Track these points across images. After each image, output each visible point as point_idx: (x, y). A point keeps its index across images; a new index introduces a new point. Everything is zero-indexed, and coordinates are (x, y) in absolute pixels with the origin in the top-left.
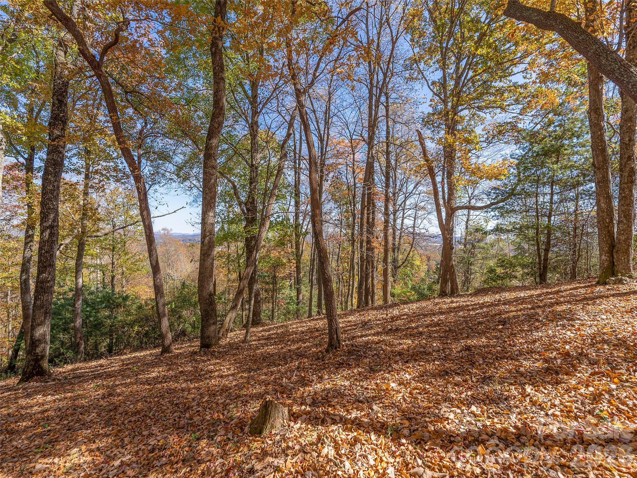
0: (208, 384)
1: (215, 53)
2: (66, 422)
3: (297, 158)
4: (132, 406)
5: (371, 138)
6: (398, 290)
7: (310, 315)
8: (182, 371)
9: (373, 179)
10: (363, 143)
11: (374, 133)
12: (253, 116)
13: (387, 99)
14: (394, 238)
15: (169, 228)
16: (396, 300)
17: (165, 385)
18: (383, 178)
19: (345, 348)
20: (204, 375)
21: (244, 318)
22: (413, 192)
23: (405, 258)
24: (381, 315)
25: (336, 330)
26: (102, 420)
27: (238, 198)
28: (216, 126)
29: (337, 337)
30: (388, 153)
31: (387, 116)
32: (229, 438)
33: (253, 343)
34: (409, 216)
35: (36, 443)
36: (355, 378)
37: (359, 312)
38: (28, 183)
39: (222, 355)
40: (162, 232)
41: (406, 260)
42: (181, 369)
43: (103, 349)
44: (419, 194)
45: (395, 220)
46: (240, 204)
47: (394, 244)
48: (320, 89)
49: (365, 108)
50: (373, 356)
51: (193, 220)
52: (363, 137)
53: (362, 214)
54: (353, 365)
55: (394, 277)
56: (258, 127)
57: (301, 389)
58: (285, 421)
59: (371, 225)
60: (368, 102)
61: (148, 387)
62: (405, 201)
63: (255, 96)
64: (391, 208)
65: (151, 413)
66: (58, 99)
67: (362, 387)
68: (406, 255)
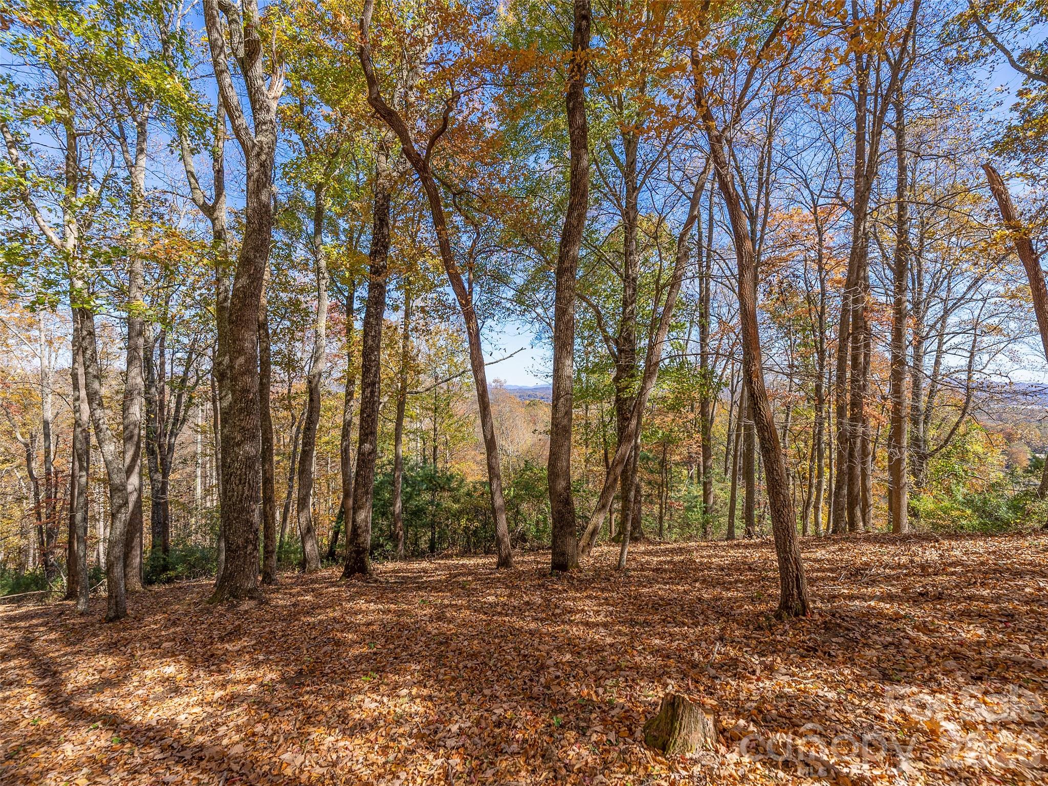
0: (568, 632)
1: (573, 109)
2: (392, 646)
3: (705, 254)
4: (466, 643)
5: (862, 196)
6: (926, 503)
7: (730, 536)
8: (528, 602)
9: (866, 278)
10: (841, 211)
11: (869, 189)
12: (629, 196)
13: (900, 113)
14: (916, 395)
15: (502, 379)
16: (924, 525)
17: (506, 619)
18: (888, 272)
19: (817, 617)
20: (560, 615)
21: (613, 527)
22: (968, 296)
23: (944, 436)
24: (890, 554)
25: (798, 580)
26: (431, 655)
27: (604, 331)
28: (575, 224)
29: (800, 593)
30: (901, 221)
31: (900, 149)
32: (610, 741)
33: (632, 573)
34: (956, 347)
35: (363, 666)
36: (849, 686)
37: (836, 542)
38: (349, 329)
39: (583, 584)
40: (494, 384)
41: (946, 441)
42: (526, 599)
43: (424, 545)
44: (984, 300)
45: (918, 358)
46: (607, 339)
47: (915, 408)
48: (752, 125)
49: (847, 142)
50: (886, 647)
51: (536, 368)
52: (841, 199)
53: (842, 349)
54: (840, 658)
55: (915, 475)
56: (636, 211)
57: (733, 683)
58: (709, 740)
59: (861, 368)
60: (854, 129)
61: (484, 617)
62: (943, 319)
63: (632, 163)
64: (909, 334)
65: (492, 662)
66: (379, 219)
67: (867, 711)
68: (948, 430)
